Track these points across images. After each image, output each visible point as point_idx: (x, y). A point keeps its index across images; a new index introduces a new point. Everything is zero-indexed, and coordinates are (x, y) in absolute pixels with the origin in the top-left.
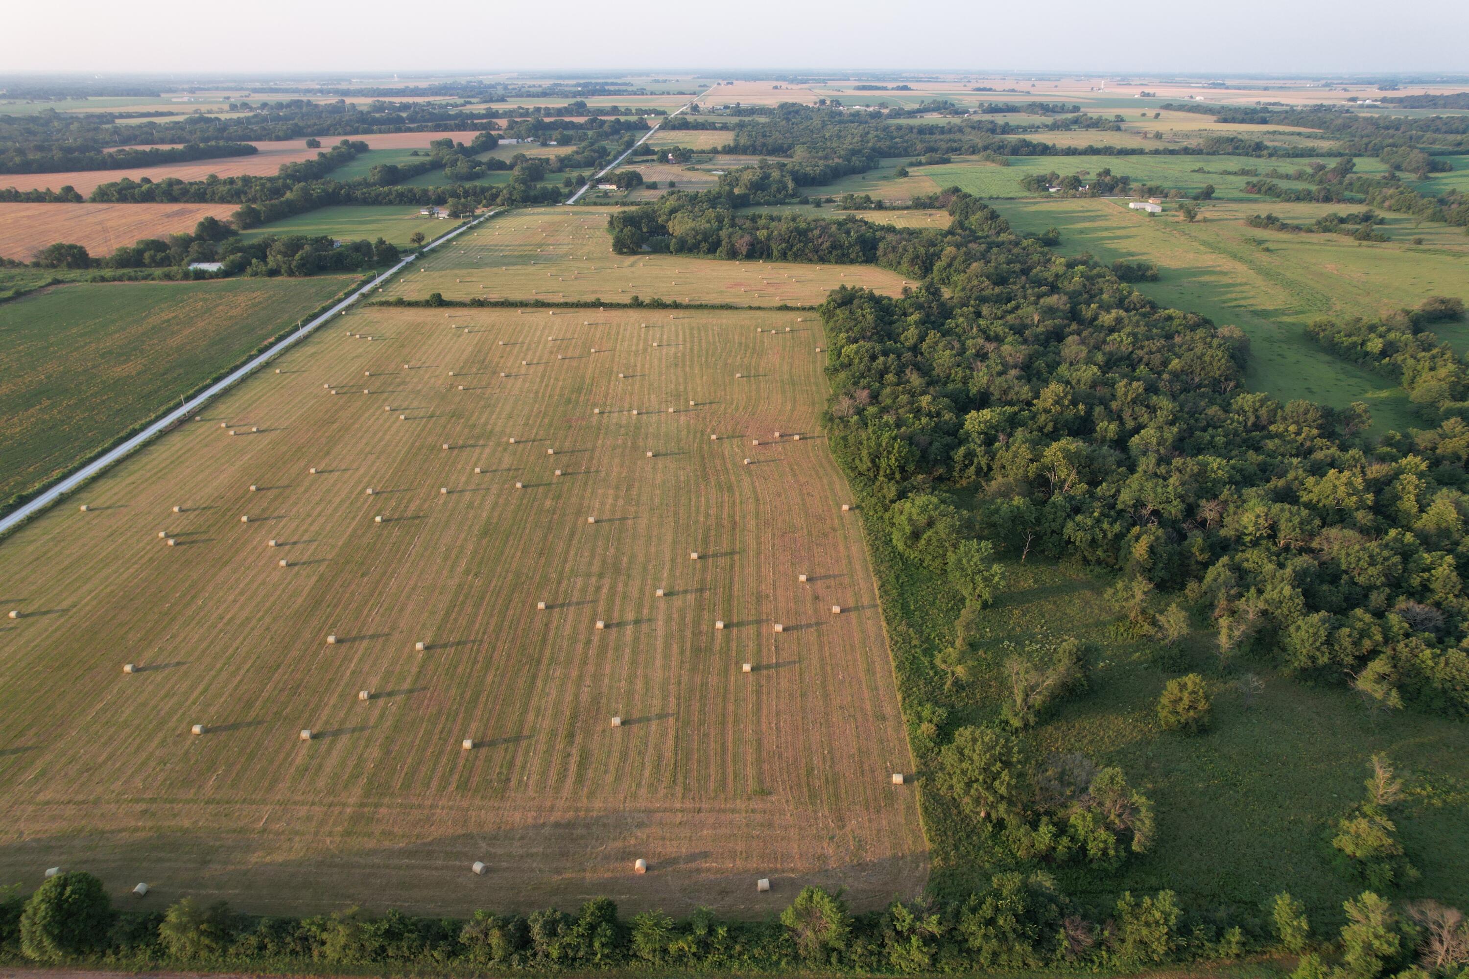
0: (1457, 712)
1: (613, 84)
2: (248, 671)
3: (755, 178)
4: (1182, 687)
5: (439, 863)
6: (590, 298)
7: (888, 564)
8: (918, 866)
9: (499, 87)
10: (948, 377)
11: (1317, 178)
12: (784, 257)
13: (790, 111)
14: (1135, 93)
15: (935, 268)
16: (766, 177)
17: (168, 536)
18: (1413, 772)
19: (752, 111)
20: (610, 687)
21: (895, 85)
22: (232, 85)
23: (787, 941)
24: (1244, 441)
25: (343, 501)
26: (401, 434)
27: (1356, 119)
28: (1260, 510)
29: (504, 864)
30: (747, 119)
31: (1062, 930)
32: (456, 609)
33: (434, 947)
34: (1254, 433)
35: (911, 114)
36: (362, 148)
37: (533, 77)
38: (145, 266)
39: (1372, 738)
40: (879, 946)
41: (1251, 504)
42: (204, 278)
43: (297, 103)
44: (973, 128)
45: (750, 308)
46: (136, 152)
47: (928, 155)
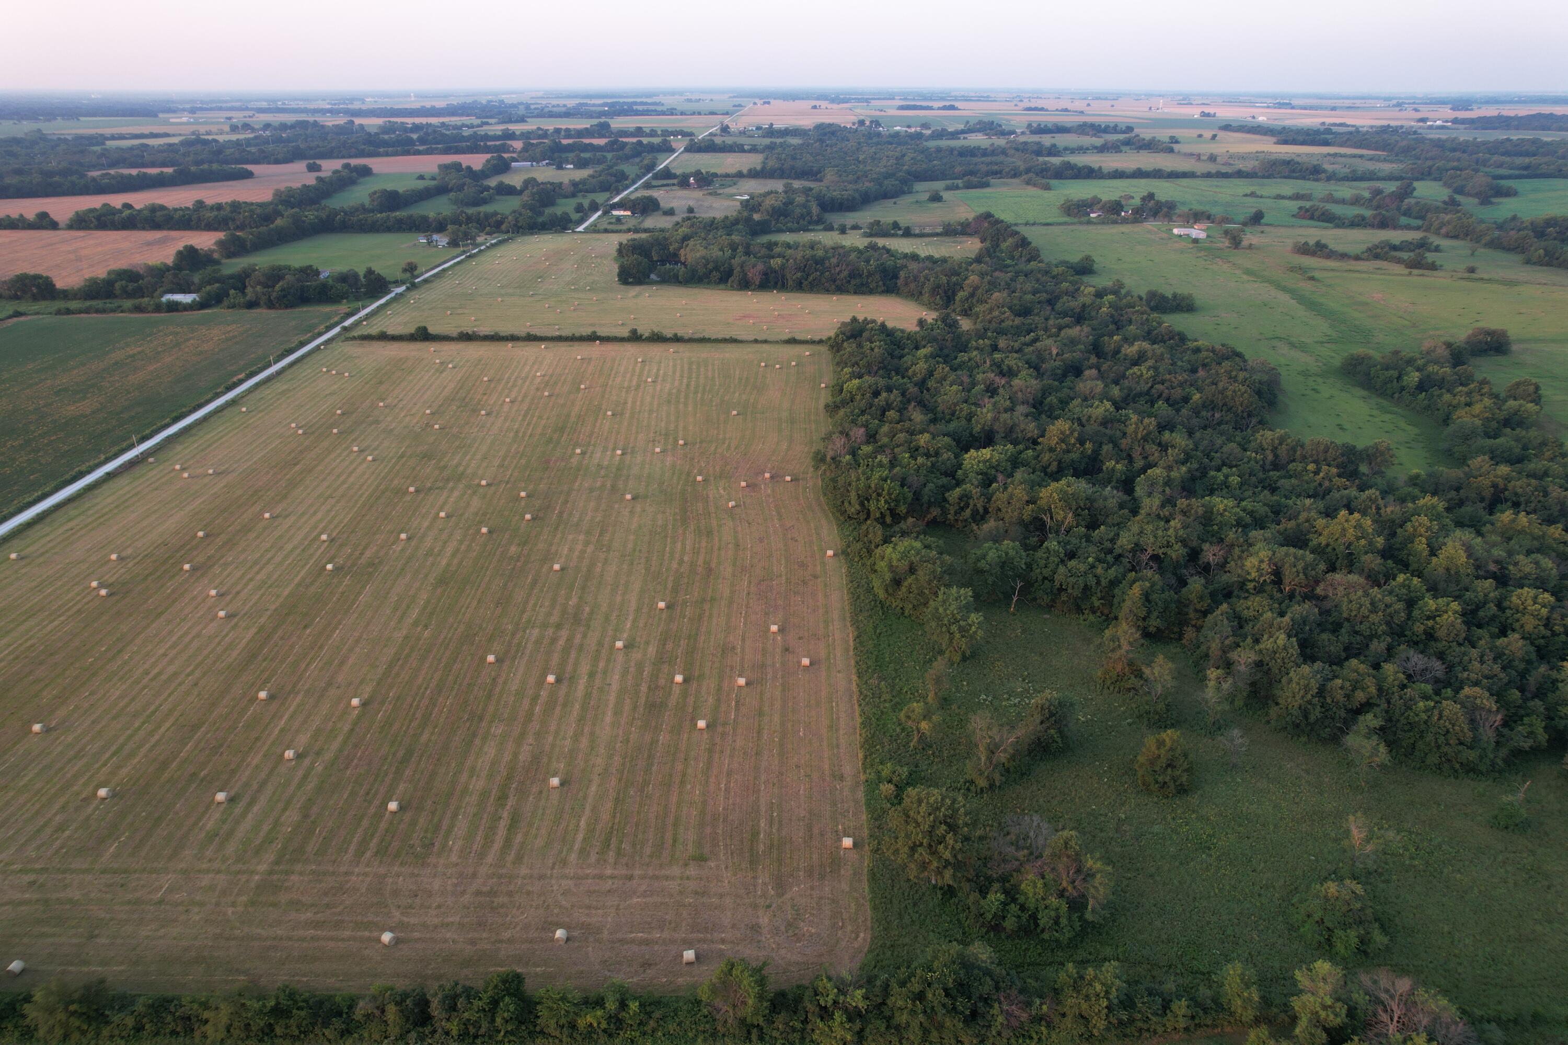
0: (1452, 768)
1: (642, 103)
2: (168, 729)
3: (777, 204)
4: (1161, 744)
5: (347, 933)
6: (586, 331)
7: (866, 614)
8: (857, 936)
9: (521, 107)
10: (953, 414)
11: (1375, 203)
12: (799, 287)
13: (826, 132)
14: (1195, 113)
15: (957, 298)
16: (790, 202)
17: (101, 586)
18: (1398, 832)
19: (786, 132)
20: (553, 746)
21: (941, 104)
22: (238, 104)
23: (706, 1017)
24: (1261, 481)
25: (295, 548)
26: (366, 477)
27: (1422, 140)
28: (1264, 554)
29: (416, 935)
30: (779, 141)
31: (996, 1005)
32: (400, 662)
33: (326, 1024)
34: (1271, 473)
35: (955, 135)
36: (366, 172)
37: (559, 96)
38: (116, 297)
39: (1359, 797)
40: (802, 1022)
41: (1256, 548)
42: (177, 310)
43: (303, 124)
44: (1017, 150)
45: (756, 341)
46: (122, 176)
47: (966, 178)
